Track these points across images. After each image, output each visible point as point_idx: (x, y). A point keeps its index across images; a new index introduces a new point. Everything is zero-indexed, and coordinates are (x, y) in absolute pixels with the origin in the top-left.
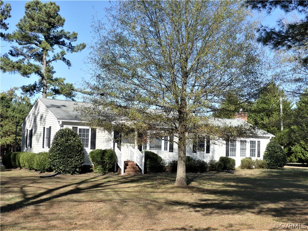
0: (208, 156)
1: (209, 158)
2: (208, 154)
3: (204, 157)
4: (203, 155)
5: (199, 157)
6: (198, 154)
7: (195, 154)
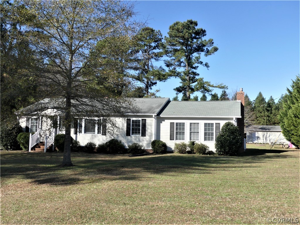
0: (144, 139)
1: (145, 141)
2: (145, 137)
3: (139, 140)
4: (139, 138)
5: (134, 140)
6: (133, 137)
7: (129, 137)
